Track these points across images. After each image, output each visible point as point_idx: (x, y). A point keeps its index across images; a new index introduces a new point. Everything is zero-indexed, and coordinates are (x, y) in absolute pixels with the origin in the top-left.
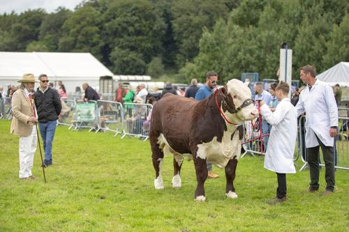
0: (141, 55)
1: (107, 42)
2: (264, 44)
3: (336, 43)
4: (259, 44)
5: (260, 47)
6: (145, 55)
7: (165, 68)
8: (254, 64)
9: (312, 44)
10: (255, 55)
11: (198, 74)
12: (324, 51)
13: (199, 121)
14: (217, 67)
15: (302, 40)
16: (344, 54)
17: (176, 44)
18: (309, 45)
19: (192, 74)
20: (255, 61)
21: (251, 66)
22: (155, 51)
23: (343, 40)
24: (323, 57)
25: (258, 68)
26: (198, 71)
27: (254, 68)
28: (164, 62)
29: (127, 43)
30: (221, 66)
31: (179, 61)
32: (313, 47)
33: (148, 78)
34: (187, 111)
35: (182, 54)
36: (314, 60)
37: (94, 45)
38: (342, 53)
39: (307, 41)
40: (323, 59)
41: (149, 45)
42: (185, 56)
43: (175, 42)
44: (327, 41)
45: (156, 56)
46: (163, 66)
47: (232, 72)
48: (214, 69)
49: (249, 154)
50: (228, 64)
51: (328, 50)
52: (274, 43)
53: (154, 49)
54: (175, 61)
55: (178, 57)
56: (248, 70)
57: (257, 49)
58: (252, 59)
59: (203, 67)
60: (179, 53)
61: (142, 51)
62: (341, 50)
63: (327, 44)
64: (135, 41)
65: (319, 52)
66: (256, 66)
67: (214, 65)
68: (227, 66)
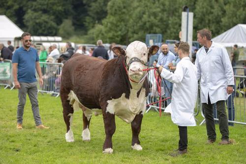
0: (53, 17)
1: (21, 5)
2: (167, 8)
3: (234, 6)
4: (162, 7)
5: (163, 11)
6: (57, 17)
7: (75, 30)
8: (157, 26)
9: (212, 7)
10: (158, 18)
11: (105, 35)
12: (223, 14)
13: (109, 79)
14: (123, 29)
15: (203, 4)
16: (241, 17)
17: (86, 7)
18: (209, 8)
20: (159, 23)
21: (154, 28)
22: (65, 14)
23: (240, 4)
24: (222, 19)
25: (162, 30)
26: (106, 32)
27: (158, 30)
28: (74, 24)
29: (40, 6)
30: (127, 28)
31: (89, 23)
32: (212, 10)
33: (59, 39)
34: (97, 69)
35: (90, 16)
36: (213, 22)
37: (9, 8)
38: (239, 16)
39: (208, 5)
40: (221, 22)
41: (60, 8)
42: (93, 18)
43: (85, 5)
44: (225, 4)
45: (67, 18)
46: (73, 28)
47: (137, 33)
48: (120, 30)
49: (153, 109)
50: (133, 26)
51: (227, 13)
52: (177, 6)
53: (65, 12)
54: (84, 23)
55: (88, 19)
56: (152, 31)
57: (160, 12)
58: (156, 21)
59: (111, 29)
60: (88, 15)
61: (54, 14)
62: (238, 13)
63: (226, 8)
64: (47, 4)
65: (218, 15)
66: (159, 28)
67: (120, 26)
68: (132, 27)
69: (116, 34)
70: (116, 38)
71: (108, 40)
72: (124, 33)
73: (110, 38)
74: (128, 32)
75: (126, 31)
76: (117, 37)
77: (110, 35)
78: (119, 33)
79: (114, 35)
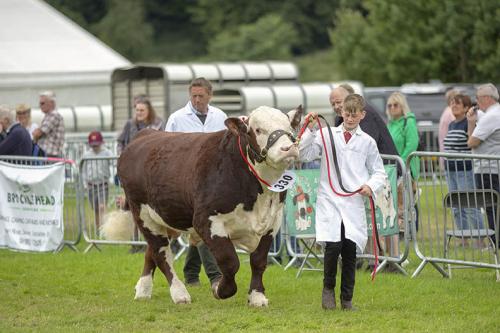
11: (381, 50)
14: (451, 23)
19: (358, 53)
26: (380, 39)
30: (466, 19)
33: (287, 69)
48: (440, 29)
59: (400, 26)
67: (440, 15)
68: (487, 16)
69: (421, 46)
70: (427, 62)
71: (391, 69)
72: (455, 39)
73: (399, 62)
74: (470, 36)
75: (464, 33)
76: (428, 55)
77: (402, 48)
78: (438, 39)
79: (414, 51)
